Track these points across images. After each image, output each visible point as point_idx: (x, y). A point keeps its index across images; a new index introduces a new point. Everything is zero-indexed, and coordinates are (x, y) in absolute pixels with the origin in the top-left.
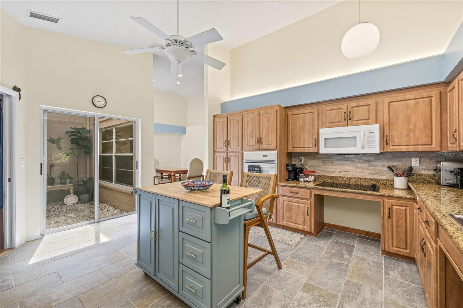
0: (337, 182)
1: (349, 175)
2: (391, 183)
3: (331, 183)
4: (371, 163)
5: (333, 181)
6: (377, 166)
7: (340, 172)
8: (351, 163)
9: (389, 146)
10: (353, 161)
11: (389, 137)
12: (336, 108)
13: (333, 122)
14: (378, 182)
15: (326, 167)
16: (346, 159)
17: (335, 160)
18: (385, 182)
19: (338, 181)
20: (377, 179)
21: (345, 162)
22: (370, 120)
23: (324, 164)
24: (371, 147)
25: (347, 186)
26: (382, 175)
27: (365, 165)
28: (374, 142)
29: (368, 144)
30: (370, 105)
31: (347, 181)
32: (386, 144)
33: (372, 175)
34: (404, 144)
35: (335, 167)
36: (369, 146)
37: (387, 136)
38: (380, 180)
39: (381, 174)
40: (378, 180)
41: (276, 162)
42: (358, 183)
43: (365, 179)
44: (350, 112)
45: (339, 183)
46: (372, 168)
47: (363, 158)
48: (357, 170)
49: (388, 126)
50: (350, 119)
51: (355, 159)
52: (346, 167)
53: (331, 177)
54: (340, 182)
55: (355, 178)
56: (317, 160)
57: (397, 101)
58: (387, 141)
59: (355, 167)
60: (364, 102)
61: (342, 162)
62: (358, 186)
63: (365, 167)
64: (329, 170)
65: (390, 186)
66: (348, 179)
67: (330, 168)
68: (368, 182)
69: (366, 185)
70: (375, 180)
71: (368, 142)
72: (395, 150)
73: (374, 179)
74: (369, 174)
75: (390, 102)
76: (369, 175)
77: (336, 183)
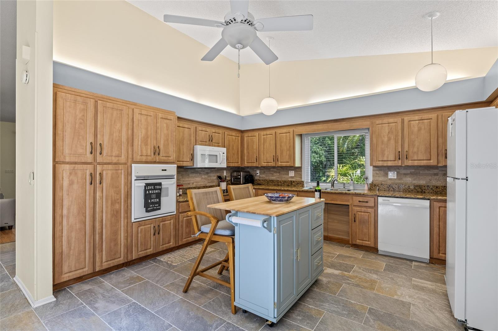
4: (209, 174)
6: (211, 177)
7: (193, 183)
8: (199, 175)
9: (229, 163)
10: (201, 173)
12: (205, 130)
13: (203, 141)
15: (184, 179)
16: (196, 172)
17: (190, 173)
21: (196, 175)
22: (222, 145)
23: (183, 177)
26: (213, 183)
27: (206, 176)
28: (225, 160)
30: (220, 134)
36: (223, 162)
41: (175, 177)
44: (212, 136)
47: (205, 171)
50: (212, 141)
52: (196, 178)
57: (230, 135)
60: (218, 131)
61: (194, 175)
63: (206, 178)
64: (186, 182)
66: (198, 188)
67: (187, 181)
73: (211, 186)
75: (227, 135)
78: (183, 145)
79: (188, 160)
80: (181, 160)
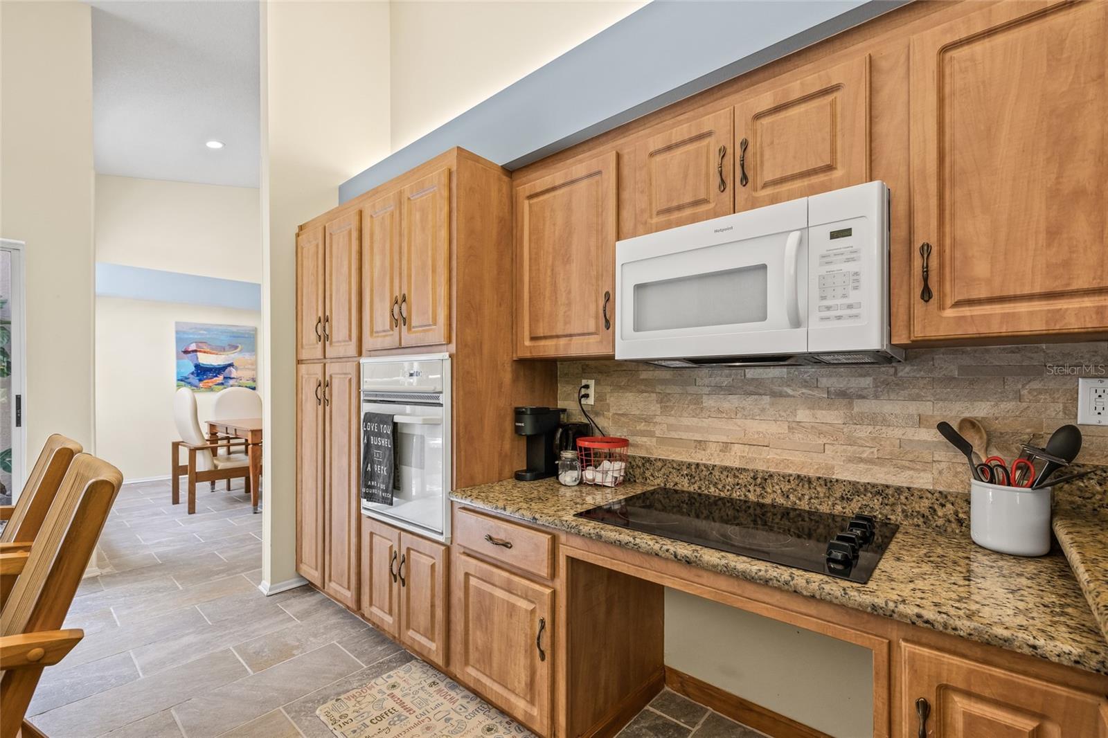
0: (712, 489)
1: (764, 461)
2: (956, 513)
3: (689, 493)
4: (860, 407)
5: (696, 486)
6: (885, 422)
7: (726, 447)
8: (772, 404)
9: (942, 307)
10: (782, 395)
11: (941, 253)
12: (686, 137)
13: (675, 204)
14: (893, 504)
15: (672, 420)
16: (751, 388)
17: (706, 390)
18: (926, 503)
19: (715, 485)
20: (887, 487)
21: (749, 402)
22: (838, 174)
23: (665, 409)
24: (839, 318)
25: (751, 511)
26: (909, 468)
27: (832, 416)
28: (856, 288)
29: (823, 298)
30: (836, 88)
31: (751, 488)
32: (922, 298)
33: (862, 466)
34: (1027, 291)
35: (706, 422)
36: (828, 308)
37: (926, 250)
38: (899, 490)
39: (907, 464)
40: (890, 492)
41: (445, 399)
42: (800, 499)
43: (829, 483)
44: (745, 145)
45: (721, 499)
46: (863, 432)
47: (824, 382)
48: (798, 436)
49: (933, 186)
50: (745, 178)
51: (789, 386)
52: (749, 422)
53: (689, 465)
54: (723, 495)
55: (787, 478)
56: (643, 392)
57: (990, 33)
58: (926, 279)
59: (785, 426)
60: (809, 79)
61: (733, 401)
62: (800, 515)
63: (831, 425)
64: (684, 436)
65: (954, 525)
66: (755, 478)
67: (688, 429)
68: (842, 498)
69: (833, 516)
70: (878, 493)
71: (822, 287)
72: (971, 331)
73: (874, 486)
74: (850, 460)
75: (945, 49)
76: (850, 465)
77: (707, 496)
78: (567, 260)
79: (592, 328)
80: (576, 331)
